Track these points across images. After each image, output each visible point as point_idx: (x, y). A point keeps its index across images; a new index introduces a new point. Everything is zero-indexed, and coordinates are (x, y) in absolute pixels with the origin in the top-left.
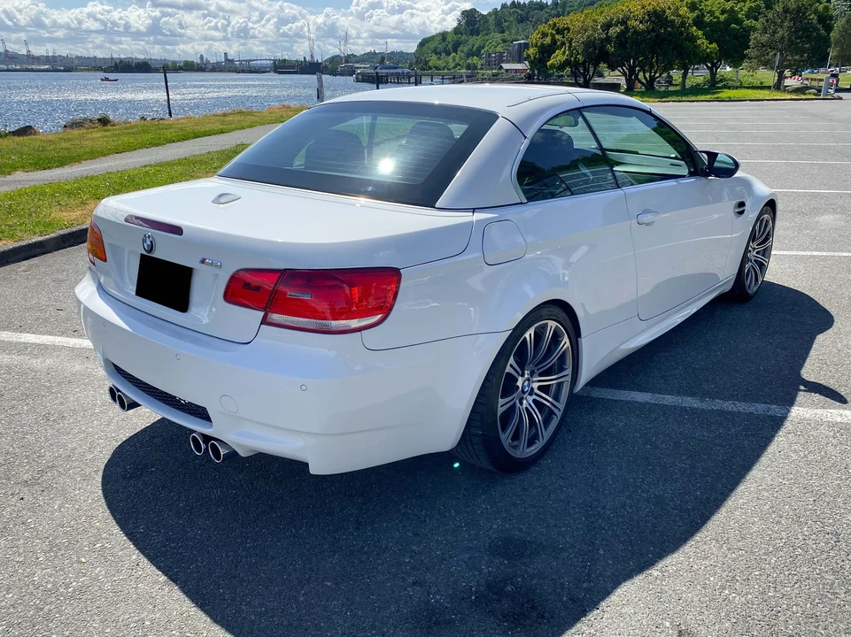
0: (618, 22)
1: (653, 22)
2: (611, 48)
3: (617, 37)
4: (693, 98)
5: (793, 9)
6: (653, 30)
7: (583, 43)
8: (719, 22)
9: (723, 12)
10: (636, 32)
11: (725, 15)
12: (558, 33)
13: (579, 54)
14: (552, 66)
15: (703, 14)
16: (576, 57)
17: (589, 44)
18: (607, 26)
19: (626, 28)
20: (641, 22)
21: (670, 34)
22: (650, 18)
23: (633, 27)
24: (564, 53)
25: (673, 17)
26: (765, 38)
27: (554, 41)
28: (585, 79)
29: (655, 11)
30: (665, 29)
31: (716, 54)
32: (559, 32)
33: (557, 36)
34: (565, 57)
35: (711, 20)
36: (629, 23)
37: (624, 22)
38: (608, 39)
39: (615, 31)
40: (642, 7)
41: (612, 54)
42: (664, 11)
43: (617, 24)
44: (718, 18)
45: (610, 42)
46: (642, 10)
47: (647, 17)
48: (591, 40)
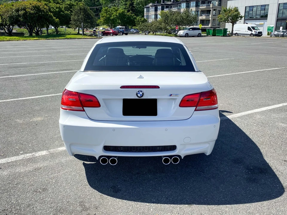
0: (22, 9)
1: (36, 10)
2: (21, 19)
3: (23, 15)
4: (58, 38)
5: (83, 9)
7: (8, 16)
8: (56, 11)
9: (57, 8)
10: (30, 13)
11: (58, 9)
13: (7, 21)
15: (50, 8)
16: (6, 22)
17: (11, 17)
18: (17, 11)
19: (26, 12)
20: (31, 10)
21: (43, 15)
22: (35, 9)
23: (29, 12)
25: (43, 9)
26: (76, 18)
29: (36, 6)
30: (41, 13)
31: (59, 23)
35: (53, 11)
36: (27, 10)
37: (24, 9)
38: (19, 16)
39: (21, 13)
40: (30, 4)
41: (22, 21)
42: (39, 6)
43: (22, 10)
44: (56, 10)
45: (20, 17)
46: (31, 6)
47: (33, 8)
48: (12, 16)
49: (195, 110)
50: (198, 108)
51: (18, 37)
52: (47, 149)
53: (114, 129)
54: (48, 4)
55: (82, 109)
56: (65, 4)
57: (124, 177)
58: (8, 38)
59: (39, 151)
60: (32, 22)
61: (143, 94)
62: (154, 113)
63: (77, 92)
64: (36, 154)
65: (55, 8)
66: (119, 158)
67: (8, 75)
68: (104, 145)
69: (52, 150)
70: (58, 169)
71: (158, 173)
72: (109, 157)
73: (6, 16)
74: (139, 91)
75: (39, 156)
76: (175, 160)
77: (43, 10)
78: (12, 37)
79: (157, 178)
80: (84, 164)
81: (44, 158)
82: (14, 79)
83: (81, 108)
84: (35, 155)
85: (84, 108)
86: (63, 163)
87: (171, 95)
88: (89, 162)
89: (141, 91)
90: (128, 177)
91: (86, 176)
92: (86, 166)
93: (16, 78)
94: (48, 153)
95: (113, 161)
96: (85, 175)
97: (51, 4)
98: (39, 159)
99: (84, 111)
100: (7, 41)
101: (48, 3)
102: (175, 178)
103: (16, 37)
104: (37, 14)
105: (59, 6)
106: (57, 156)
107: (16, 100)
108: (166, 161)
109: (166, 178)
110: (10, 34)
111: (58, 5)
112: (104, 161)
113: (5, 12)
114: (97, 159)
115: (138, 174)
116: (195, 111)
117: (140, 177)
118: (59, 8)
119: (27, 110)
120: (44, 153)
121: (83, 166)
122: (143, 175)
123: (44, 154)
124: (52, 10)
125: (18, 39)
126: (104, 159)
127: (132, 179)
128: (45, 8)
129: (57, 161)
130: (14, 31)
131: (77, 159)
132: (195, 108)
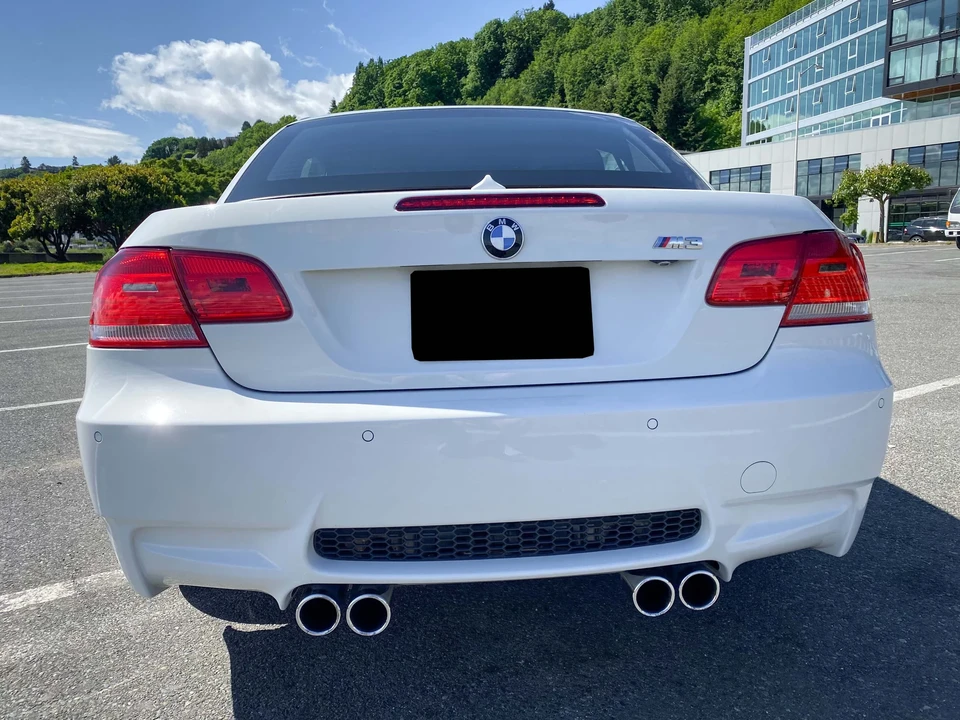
0: (96, 186)
1: (136, 187)
2: (93, 213)
3: (97, 202)
6: (138, 196)
7: (54, 207)
10: (119, 197)
11: (201, 187)
12: (12, 197)
13: (50, 220)
14: (16, 235)
15: (178, 185)
16: (47, 224)
17: (63, 209)
18: (82, 190)
19: (107, 192)
20: (123, 187)
22: (133, 183)
23: (115, 192)
24: (29, 219)
25: (157, 184)
27: (11, 207)
28: (58, 248)
29: (136, 177)
30: (152, 195)
32: (14, 195)
33: (13, 200)
34: (31, 224)
36: (109, 187)
37: (103, 186)
38: (87, 204)
39: (93, 195)
40: (120, 172)
41: (96, 219)
42: (146, 178)
43: (94, 188)
44: (194, 189)
45: (90, 207)
46: (121, 176)
47: (128, 183)
48: (65, 205)
49: (785, 323)
50: (800, 311)
51: (81, 264)
52: (74, 574)
53: (367, 432)
54: (173, 173)
55: (195, 337)
56: (221, 174)
57: (424, 692)
58: (54, 266)
59: (34, 584)
60: (125, 220)
61: (518, 233)
62: (579, 343)
63: (167, 248)
64: (12, 601)
65: (192, 185)
66: (399, 593)
67: (15, 347)
68: (314, 523)
69: (91, 580)
70: (97, 670)
71: (584, 660)
72: (342, 592)
73: (49, 205)
74: (495, 223)
75: (25, 610)
76: (699, 589)
77: (156, 188)
78: (65, 265)
79: (589, 690)
80: (230, 635)
81: (45, 617)
82: (31, 356)
83: (188, 333)
84: (6, 606)
85: (205, 328)
86: (128, 637)
87: (664, 242)
88: (255, 622)
89: (509, 223)
90: (445, 693)
91: (234, 697)
92: (237, 643)
93: (40, 353)
94: (71, 593)
95: (368, 615)
96: (229, 692)
97: (180, 174)
98: (17, 623)
99: (202, 343)
100: (50, 274)
101: (172, 170)
102: (680, 683)
103: (75, 264)
104: (140, 197)
105: (205, 180)
106: (108, 605)
107: (13, 412)
108: (654, 596)
109: (633, 683)
110: (61, 257)
111: (201, 177)
112: (317, 615)
113: (46, 196)
114: (282, 606)
115: (492, 670)
116: (780, 327)
117: (504, 690)
118: (205, 183)
119: (42, 437)
120: (51, 593)
121: (225, 648)
122: (517, 673)
123: (53, 596)
124: (183, 189)
125: (81, 267)
126: (318, 606)
127: (466, 698)
128: (161, 183)
129: (102, 628)
130: (73, 249)
131: (201, 614)
132: (780, 310)
